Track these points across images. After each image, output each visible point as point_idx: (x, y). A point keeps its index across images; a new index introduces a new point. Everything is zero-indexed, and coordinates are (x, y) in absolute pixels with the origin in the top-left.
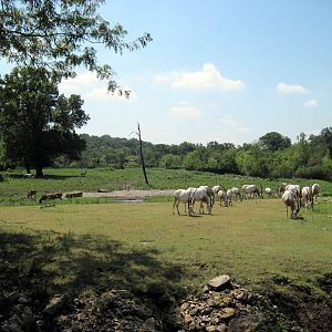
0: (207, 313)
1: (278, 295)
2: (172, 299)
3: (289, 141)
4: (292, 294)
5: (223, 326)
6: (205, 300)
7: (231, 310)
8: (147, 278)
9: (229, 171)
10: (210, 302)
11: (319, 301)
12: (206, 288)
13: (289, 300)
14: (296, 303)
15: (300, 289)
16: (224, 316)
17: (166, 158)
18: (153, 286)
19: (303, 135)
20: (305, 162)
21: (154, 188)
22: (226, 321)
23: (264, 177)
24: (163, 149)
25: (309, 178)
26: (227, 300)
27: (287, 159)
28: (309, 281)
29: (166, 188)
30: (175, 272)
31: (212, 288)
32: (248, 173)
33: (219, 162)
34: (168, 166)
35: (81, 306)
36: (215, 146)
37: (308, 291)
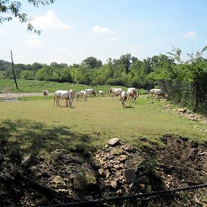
0: (112, 159)
1: (145, 147)
2: (90, 153)
3: (101, 62)
4: (151, 146)
5: (122, 164)
6: (109, 152)
7: (124, 156)
8: (72, 142)
9: (66, 81)
10: (112, 153)
11: (164, 149)
12: (107, 146)
13: (150, 149)
14: (154, 151)
15: (153, 143)
16: (122, 159)
17: (24, 72)
18: (78, 146)
19: (110, 59)
20: (111, 75)
21: (23, 92)
22: (123, 162)
23: (88, 85)
24: (22, 67)
25: (114, 85)
26: (121, 151)
27: (101, 74)
28: (156, 139)
29: (31, 92)
30: (85, 138)
31: (110, 145)
32: (78, 82)
33: (60, 76)
34: (26, 78)
35: (42, 160)
36: (55, 65)
37: (157, 144)
